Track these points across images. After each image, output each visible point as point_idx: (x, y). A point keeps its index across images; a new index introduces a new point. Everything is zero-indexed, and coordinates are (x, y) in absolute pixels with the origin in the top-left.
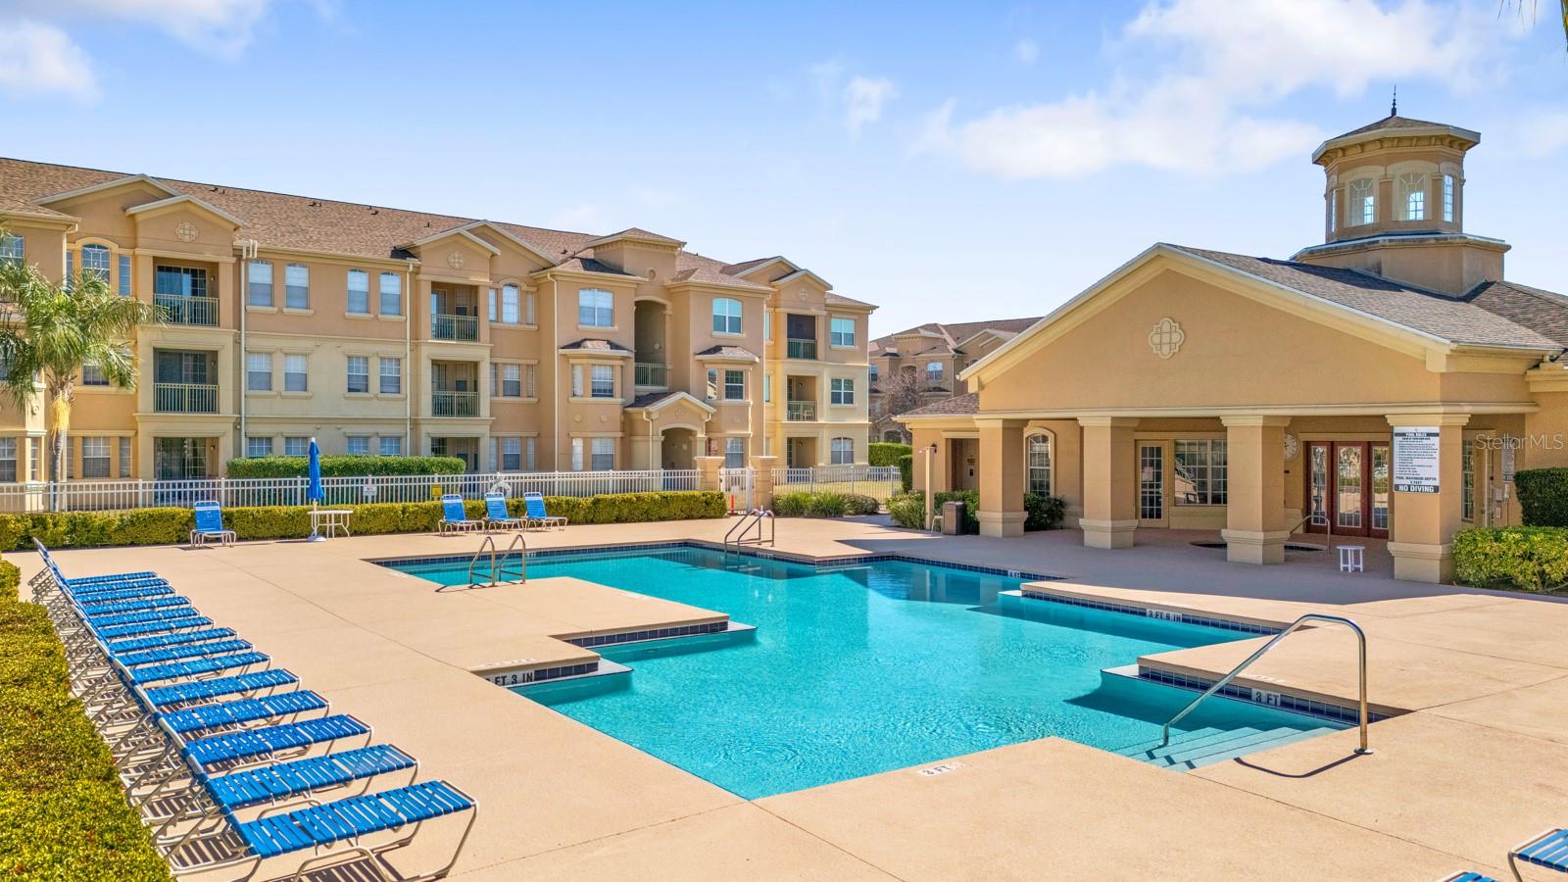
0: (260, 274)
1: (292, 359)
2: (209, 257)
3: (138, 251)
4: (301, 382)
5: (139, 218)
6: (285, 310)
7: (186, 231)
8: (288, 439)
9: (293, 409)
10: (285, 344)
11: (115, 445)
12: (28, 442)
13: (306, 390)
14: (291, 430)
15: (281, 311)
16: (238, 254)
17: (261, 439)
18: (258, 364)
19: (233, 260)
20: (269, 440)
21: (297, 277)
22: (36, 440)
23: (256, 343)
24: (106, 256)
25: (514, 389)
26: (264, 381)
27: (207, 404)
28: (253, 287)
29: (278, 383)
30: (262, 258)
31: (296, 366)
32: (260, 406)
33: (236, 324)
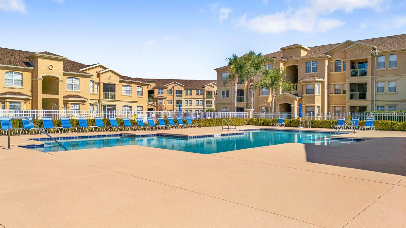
0: (382, 59)
1: (391, 83)
2: (365, 57)
3: (346, 59)
4: (393, 89)
5: (347, 51)
6: (388, 68)
7: (358, 52)
8: (390, 106)
9: (392, 97)
10: (388, 79)
11: (341, 108)
12: (316, 107)
13: (396, 92)
14: (390, 104)
15: (387, 69)
16: (372, 55)
17: (381, 106)
18: (381, 85)
19: (371, 57)
20: (384, 106)
21: (393, 58)
22: (318, 107)
23: (378, 79)
24: (340, 62)
26: (383, 90)
27: (363, 97)
28: (379, 65)
29: (386, 90)
30: (381, 55)
31: (392, 84)
32: (380, 97)
33: (373, 74)
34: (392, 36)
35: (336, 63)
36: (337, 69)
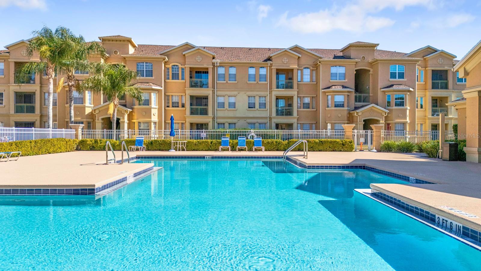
0: (221, 71)
1: (231, 98)
2: (205, 66)
3: (186, 66)
4: (233, 105)
5: (186, 55)
6: (228, 82)
7: (199, 59)
8: (229, 124)
9: (231, 114)
10: (228, 93)
11: (180, 125)
12: (152, 123)
13: (235, 108)
14: (230, 121)
15: (227, 82)
16: (213, 64)
17: (221, 124)
18: (221, 100)
19: (212, 66)
20: (224, 124)
21: (233, 71)
22: (155, 123)
23: (219, 93)
24: (178, 68)
25: (306, 106)
26: (222, 105)
27: (204, 112)
28: (219, 76)
29: (227, 105)
30: (221, 65)
31: (232, 100)
32: (221, 113)
33: (213, 87)
34: (222, 48)
35: (173, 68)
36: (175, 76)
